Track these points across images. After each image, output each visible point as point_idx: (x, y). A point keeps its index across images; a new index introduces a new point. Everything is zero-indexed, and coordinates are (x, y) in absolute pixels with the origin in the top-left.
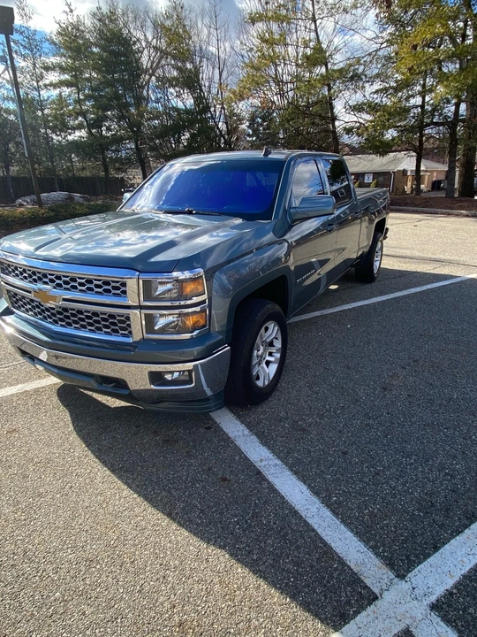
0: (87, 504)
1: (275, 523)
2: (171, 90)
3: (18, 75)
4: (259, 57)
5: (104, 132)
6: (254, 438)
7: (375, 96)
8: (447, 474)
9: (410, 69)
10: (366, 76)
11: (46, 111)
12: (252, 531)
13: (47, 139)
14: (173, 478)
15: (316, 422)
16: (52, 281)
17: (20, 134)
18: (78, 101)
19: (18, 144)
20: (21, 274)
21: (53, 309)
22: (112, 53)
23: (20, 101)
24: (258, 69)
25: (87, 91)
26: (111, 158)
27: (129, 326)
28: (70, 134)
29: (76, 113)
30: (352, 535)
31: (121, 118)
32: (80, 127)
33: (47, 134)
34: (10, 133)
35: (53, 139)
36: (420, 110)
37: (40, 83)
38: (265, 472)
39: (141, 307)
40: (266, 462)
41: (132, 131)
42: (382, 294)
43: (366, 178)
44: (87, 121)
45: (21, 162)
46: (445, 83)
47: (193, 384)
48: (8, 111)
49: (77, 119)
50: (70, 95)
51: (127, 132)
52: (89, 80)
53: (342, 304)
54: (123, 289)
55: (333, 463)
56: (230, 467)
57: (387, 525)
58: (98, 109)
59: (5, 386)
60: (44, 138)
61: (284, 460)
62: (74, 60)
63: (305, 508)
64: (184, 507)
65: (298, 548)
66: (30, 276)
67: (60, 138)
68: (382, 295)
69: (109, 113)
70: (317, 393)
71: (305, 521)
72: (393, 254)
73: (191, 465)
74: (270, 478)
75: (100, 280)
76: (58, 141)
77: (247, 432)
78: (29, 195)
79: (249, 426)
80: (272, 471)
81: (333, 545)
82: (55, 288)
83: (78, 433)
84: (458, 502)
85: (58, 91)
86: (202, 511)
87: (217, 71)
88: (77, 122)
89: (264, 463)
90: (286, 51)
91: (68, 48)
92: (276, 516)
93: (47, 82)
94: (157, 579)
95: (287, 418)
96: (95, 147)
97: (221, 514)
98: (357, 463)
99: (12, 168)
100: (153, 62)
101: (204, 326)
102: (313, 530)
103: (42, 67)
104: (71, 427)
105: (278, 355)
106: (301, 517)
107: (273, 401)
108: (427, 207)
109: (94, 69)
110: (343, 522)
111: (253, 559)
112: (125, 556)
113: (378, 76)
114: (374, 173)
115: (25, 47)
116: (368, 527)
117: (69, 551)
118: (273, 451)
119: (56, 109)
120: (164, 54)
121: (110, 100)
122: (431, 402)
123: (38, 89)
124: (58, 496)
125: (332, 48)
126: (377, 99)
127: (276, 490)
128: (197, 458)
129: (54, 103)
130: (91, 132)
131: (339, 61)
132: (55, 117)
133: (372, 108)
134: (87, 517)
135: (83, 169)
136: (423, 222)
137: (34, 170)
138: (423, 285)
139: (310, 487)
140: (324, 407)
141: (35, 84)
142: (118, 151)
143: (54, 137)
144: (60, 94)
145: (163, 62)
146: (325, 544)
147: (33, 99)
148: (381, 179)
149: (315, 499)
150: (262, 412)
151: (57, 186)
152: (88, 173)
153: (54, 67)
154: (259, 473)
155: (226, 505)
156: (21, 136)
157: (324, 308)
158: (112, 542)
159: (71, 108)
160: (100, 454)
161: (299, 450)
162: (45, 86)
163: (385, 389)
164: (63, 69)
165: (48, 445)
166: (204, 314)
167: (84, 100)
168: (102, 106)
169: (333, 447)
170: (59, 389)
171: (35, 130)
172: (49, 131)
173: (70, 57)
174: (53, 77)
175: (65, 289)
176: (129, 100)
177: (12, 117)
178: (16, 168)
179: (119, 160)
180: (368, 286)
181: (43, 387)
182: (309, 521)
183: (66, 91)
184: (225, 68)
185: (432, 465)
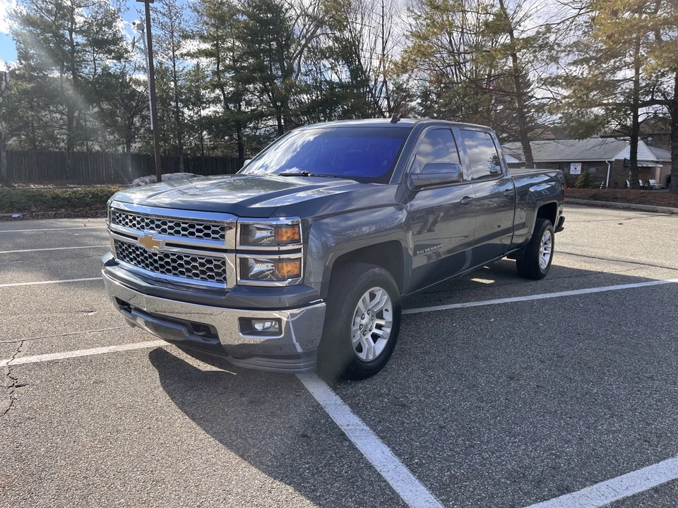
0: (161, 441)
1: (346, 472)
2: (325, 62)
3: (154, 43)
4: (428, 25)
5: (243, 108)
6: (347, 408)
7: (573, 68)
8: (552, 454)
9: (609, 37)
10: (559, 45)
11: (179, 83)
12: (321, 476)
13: (178, 112)
14: (252, 430)
15: (420, 400)
16: (158, 226)
17: (148, 106)
18: (217, 73)
19: (144, 118)
20: (131, 221)
21: (156, 255)
22: (261, 21)
23: (152, 71)
24: (425, 38)
25: (227, 62)
26: (248, 136)
27: (224, 271)
28: (203, 109)
29: (212, 85)
30: (425, 489)
31: (264, 91)
32: (216, 101)
33: (177, 107)
34: (137, 106)
35: (183, 113)
36: (632, 85)
37: (176, 53)
38: (349, 434)
39: (237, 251)
40: (353, 427)
41: (275, 106)
42: (546, 291)
43: (572, 167)
44: (224, 95)
45: (145, 138)
46: (657, 53)
47: (282, 336)
48: (138, 83)
49: (214, 92)
50: (208, 66)
51: (269, 107)
52: (231, 49)
53: (492, 299)
54: (222, 233)
55: (427, 433)
56: (313, 427)
57: (466, 486)
58: (238, 81)
59: (98, 346)
60: (174, 112)
61: (373, 428)
62: (217, 28)
63: (382, 464)
64: (258, 452)
65: (364, 492)
66: (139, 223)
67: (191, 113)
68: (545, 293)
69: (251, 86)
70: (430, 376)
71: (379, 474)
72: (579, 253)
73: (274, 422)
74: (353, 439)
75: (201, 225)
76: (189, 116)
77: (339, 401)
78: (148, 174)
79: (344, 398)
80: (358, 434)
81: (401, 494)
82: (160, 233)
83: (164, 388)
84: (554, 477)
85: (195, 61)
86: (275, 457)
87: (380, 41)
88: (213, 95)
89: (350, 427)
90: (464, 19)
91: (211, 16)
92: (350, 467)
93: (184, 51)
94: (218, 500)
95: (388, 395)
96: (231, 124)
97: (293, 460)
98: (453, 436)
99: (133, 145)
100: (307, 32)
101: (298, 276)
102: (385, 481)
103: (180, 36)
104: (158, 382)
105: (389, 330)
106: (376, 470)
107: (377, 379)
108: (644, 203)
109: (238, 38)
110: (419, 478)
111: (316, 496)
112: (191, 481)
113: (576, 44)
114: (583, 163)
115: (164, 15)
116: (444, 485)
117: (138, 473)
118: (364, 419)
119: (192, 81)
120: (319, 23)
121: (254, 71)
122: (562, 394)
123: (173, 59)
124: (136, 433)
125: (521, 14)
126: (576, 71)
127: (356, 448)
128: (281, 418)
129: (190, 74)
130: (228, 107)
131: (528, 28)
132: (190, 90)
133: (569, 81)
134: (161, 450)
135: (215, 148)
136: (632, 220)
137: (158, 147)
138: (604, 286)
139: (393, 449)
140: (434, 388)
141: (171, 54)
142: (256, 128)
143: (186, 110)
144: (198, 65)
145: (319, 31)
146: (393, 492)
147: (167, 69)
148: (593, 170)
149: (396, 459)
150: (362, 388)
151: (182, 166)
152: (219, 153)
153: (194, 36)
154: (343, 434)
155: (301, 455)
156: (149, 110)
157: (469, 301)
158: (181, 471)
159: (208, 79)
160: (182, 406)
161: (392, 421)
162: (182, 55)
163: (511, 378)
164: (203, 38)
165: (132, 395)
166: (298, 263)
167: (223, 71)
168: (243, 78)
169: (431, 421)
170: (151, 353)
171: (165, 102)
172: (180, 105)
173: (213, 25)
174: (191, 46)
175: (169, 234)
176: (274, 72)
177: (140, 89)
178: (138, 145)
179: (255, 138)
180: (533, 283)
181: (136, 350)
182: (384, 474)
183: (204, 61)
184: (390, 38)
185: (538, 446)
